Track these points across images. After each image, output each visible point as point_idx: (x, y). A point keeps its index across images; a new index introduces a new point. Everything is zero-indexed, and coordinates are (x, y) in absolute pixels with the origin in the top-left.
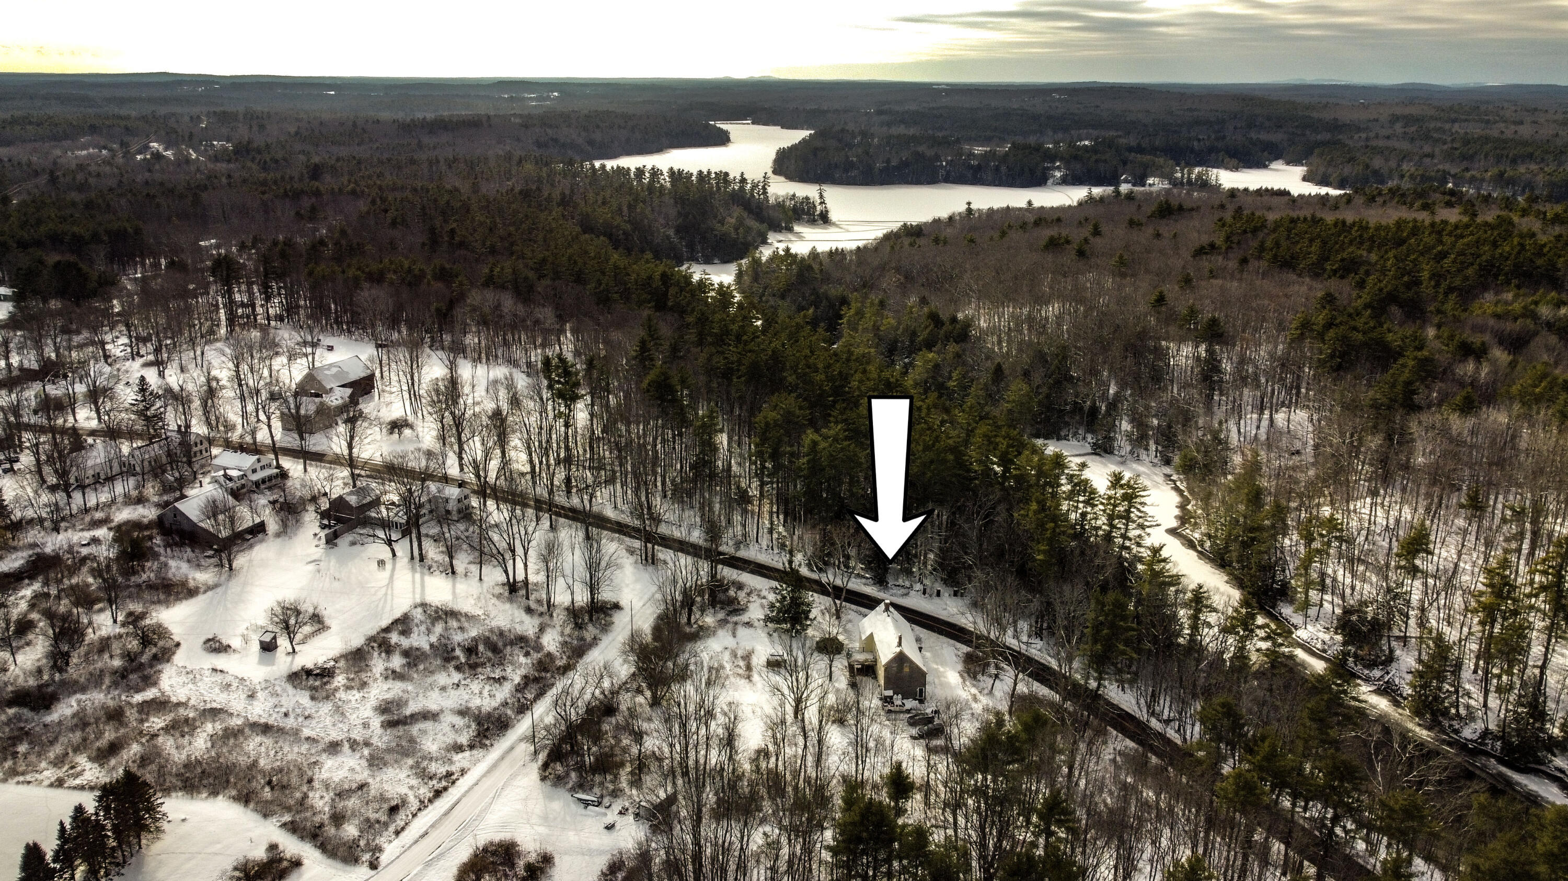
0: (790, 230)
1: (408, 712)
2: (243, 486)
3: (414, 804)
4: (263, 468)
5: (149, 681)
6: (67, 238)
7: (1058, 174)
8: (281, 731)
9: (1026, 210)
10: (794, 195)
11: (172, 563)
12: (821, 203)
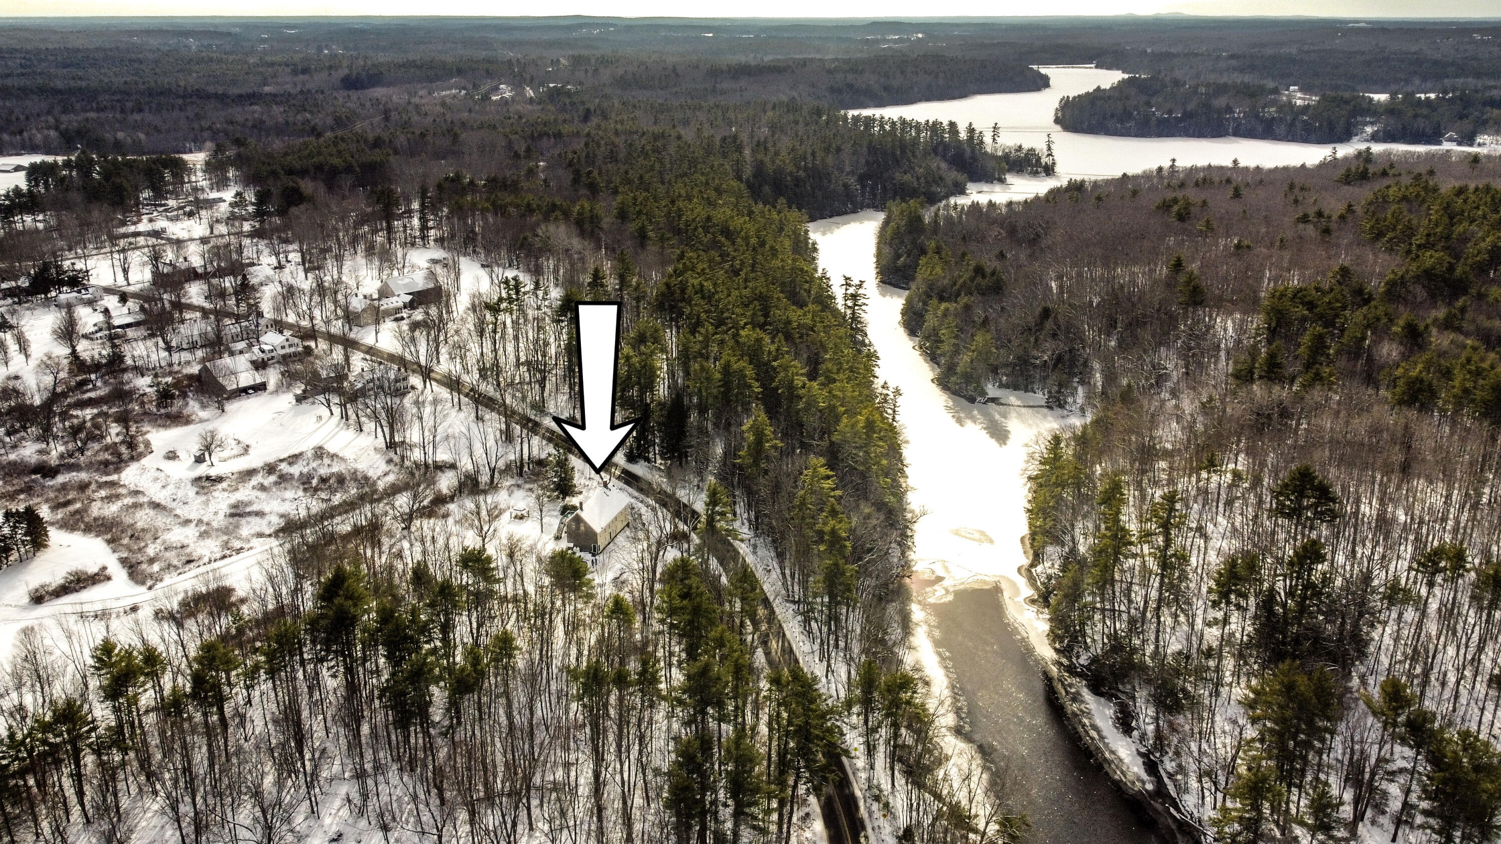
0: (1002, 181)
1: (248, 510)
2: (273, 358)
3: (206, 560)
4: (290, 346)
5: (118, 470)
6: (326, 168)
7: (1369, 130)
8: (164, 508)
9: (1230, 169)
10: (1020, 147)
11: (191, 403)
12: (1049, 155)
